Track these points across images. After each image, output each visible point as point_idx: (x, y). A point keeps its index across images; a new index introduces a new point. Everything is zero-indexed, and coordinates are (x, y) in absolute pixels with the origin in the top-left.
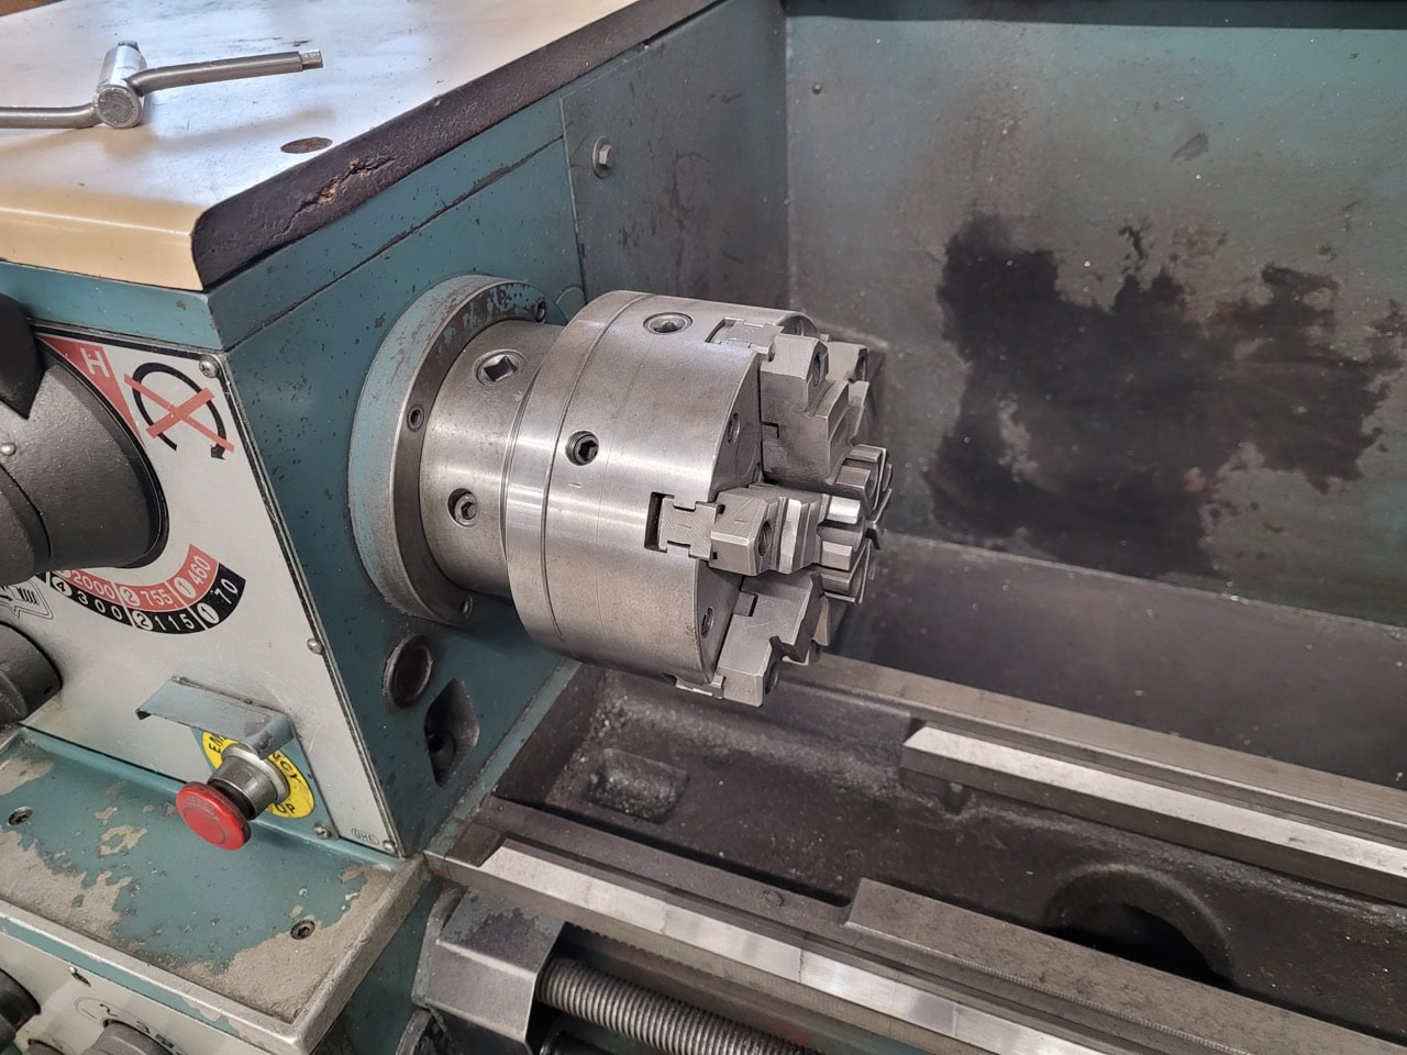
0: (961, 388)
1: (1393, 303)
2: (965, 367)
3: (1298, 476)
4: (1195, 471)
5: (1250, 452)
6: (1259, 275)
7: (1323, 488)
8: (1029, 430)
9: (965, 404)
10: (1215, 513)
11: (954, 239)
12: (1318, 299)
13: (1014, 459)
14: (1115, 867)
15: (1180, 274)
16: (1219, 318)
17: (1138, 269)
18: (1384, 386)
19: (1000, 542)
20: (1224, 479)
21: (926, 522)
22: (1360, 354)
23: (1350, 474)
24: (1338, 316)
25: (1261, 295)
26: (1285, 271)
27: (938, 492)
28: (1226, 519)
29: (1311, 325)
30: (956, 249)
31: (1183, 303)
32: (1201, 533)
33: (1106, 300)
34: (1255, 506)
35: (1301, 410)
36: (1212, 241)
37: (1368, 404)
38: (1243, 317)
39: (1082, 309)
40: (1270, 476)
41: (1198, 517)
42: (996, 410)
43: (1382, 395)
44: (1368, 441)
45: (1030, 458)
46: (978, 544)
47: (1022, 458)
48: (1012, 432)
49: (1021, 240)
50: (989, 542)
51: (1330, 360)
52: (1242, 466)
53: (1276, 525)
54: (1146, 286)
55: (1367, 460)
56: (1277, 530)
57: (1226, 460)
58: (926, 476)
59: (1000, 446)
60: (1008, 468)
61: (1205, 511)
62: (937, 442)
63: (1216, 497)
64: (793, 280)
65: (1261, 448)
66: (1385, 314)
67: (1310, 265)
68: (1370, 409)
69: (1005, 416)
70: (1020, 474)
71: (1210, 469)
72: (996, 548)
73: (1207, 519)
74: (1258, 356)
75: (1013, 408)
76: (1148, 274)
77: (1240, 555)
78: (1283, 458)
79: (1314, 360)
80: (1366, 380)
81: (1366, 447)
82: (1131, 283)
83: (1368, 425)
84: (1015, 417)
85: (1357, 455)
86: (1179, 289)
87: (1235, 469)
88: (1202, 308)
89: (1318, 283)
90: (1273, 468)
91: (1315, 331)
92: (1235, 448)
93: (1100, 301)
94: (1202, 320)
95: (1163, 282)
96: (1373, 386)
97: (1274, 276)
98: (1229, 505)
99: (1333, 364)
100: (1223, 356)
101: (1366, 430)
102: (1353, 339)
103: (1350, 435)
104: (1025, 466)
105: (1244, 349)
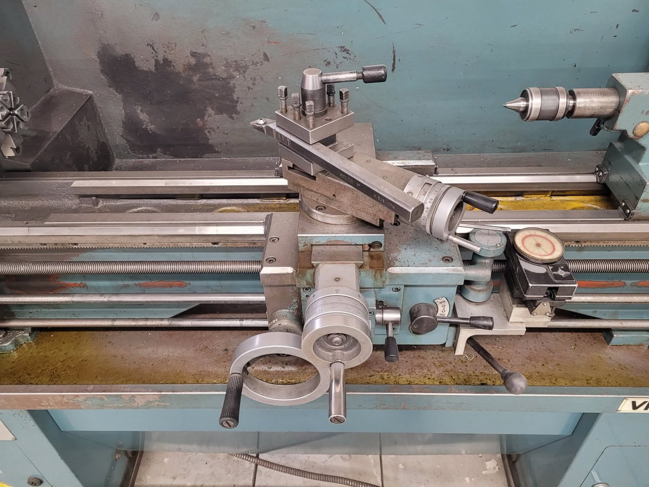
0: (122, 104)
1: (226, 59)
2: (119, 96)
3: (225, 115)
4: (199, 119)
5: (210, 111)
6: (190, 55)
7: (232, 118)
8: (147, 114)
9: (125, 109)
10: (209, 132)
11: (98, 53)
12: (207, 60)
13: (147, 126)
15: (170, 57)
16: (185, 70)
17: (157, 57)
19: (154, 155)
20: (207, 120)
21: (129, 153)
22: (225, 76)
23: (237, 113)
24: (214, 64)
25: (193, 61)
26: (196, 53)
27: (128, 141)
28: (213, 133)
29: (208, 68)
30: (100, 55)
31: (173, 66)
32: (208, 139)
33: (153, 69)
34: (218, 127)
35: (217, 95)
36: (173, 46)
37: (232, 90)
38: (191, 68)
39: (146, 72)
40: (218, 117)
41: (205, 134)
42: (135, 109)
43: (235, 87)
44: (237, 102)
45: (152, 124)
46: (148, 157)
47: (149, 124)
48: (143, 117)
49: (119, 51)
50: (151, 156)
51: (218, 79)
52: (210, 116)
53: (226, 132)
54: (162, 62)
55: (239, 107)
56: (227, 134)
57: (205, 114)
58: (122, 136)
59: (141, 122)
60: (146, 129)
61: (206, 131)
62: (121, 124)
63: (207, 127)
64: (51, 73)
65: (212, 109)
66: (225, 62)
67: (201, 50)
68: (234, 92)
69: (139, 111)
70: (151, 130)
71: (202, 118)
72: (154, 158)
73: (208, 134)
74: (200, 80)
75: (140, 108)
76: (160, 58)
77: (221, 144)
78: (220, 111)
79: (213, 79)
80: (229, 83)
81: (237, 103)
82: (157, 61)
83: (235, 96)
84: (141, 111)
85: (236, 106)
86: (171, 62)
87: (208, 117)
88: (179, 67)
89: (205, 55)
90: (218, 114)
91: (210, 70)
92: (206, 110)
93: (151, 68)
94: (181, 71)
95: (166, 60)
96: (231, 85)
97: (193, 54)
98: (211, 129)
99: (219, 80)
100: (191, 81)
101: (235, 98)
102: (221, 71)
103: (232, 100)
104: (151, 127)
105: (195, 78)
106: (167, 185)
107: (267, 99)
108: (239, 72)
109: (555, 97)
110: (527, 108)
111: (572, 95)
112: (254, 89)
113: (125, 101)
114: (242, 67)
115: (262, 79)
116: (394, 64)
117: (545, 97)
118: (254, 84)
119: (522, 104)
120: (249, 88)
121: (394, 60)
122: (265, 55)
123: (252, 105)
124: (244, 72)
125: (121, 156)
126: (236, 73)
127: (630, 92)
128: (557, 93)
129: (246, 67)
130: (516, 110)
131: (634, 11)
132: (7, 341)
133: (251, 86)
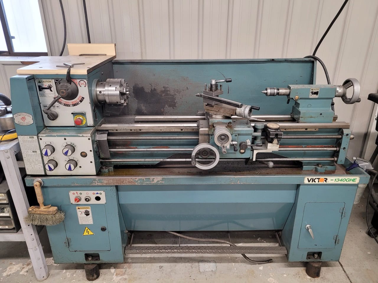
0: (137, 103)
1: (174, 89)
2: (137, 101)
5: (166, 106)
7: (174, 109)
9: (137, 105)
11: (133, 86)
12: (168, 89)
13: (144, 111)
15: (156, 88)
18: (176, 97)
23: (176, 107)
24: (170, 90)
25: (163, 89)
28: (166, 114)
30: (134, 87)
33: (150, 91)
34: (168, 112)
35: (170, 101)
36: (158, 84)
37: (175, 99)
38: (162, 92)
39: (147, 93)
40: (169, 108)
42: (141, 105)
44: (176, 103)
45: (146, 111)
48: (143, 108)
49: (140, 86)
52: (166, 108)
54: (153, 90)
55: (177, 105)
59: (142, 110)
61: (164, 113)
62: (135, 110)
67: (167, 86)
70: (145, 113)
71: (163, 109)
74: (164, 96)
75: (143, 105)
76: (153, 88)
78: (170, 106)
79: (169, 95)
80: (174, 97)
82: (152, 89)
83: (176, 101)
84: (143, 106)
86: (156, 90)
88: (158, 91)
89: (167, 87)
91: (169, 92)
92: (165, 106)
94: (159, 92)
95: (154, 89)
97: (164, 87)
98: (166, 112)
99: (171, 95)
100: (161, 96)
101: (176, 102)
102: (172, 93)
103: (174, 102)
105: (163, 95)
107: (186, 102)
109: (274, 90)
110: (267, 92)
111: (278, 89)
114: (179, 91)
115: (185, 95)
116: (229, 91)
117: (271, 90)
118: (182, 97)
119: (266, 92)
121: (229, 90)
122: (187, 88)
123: (181, 104)
124: (180, 93)
126: (177, 93)
127: (292, 88)
128: (274, 89)
129: (181, 91)
130: (264, 93)
131: (301, 76)
132: (107, 169)
133: (181, 98)
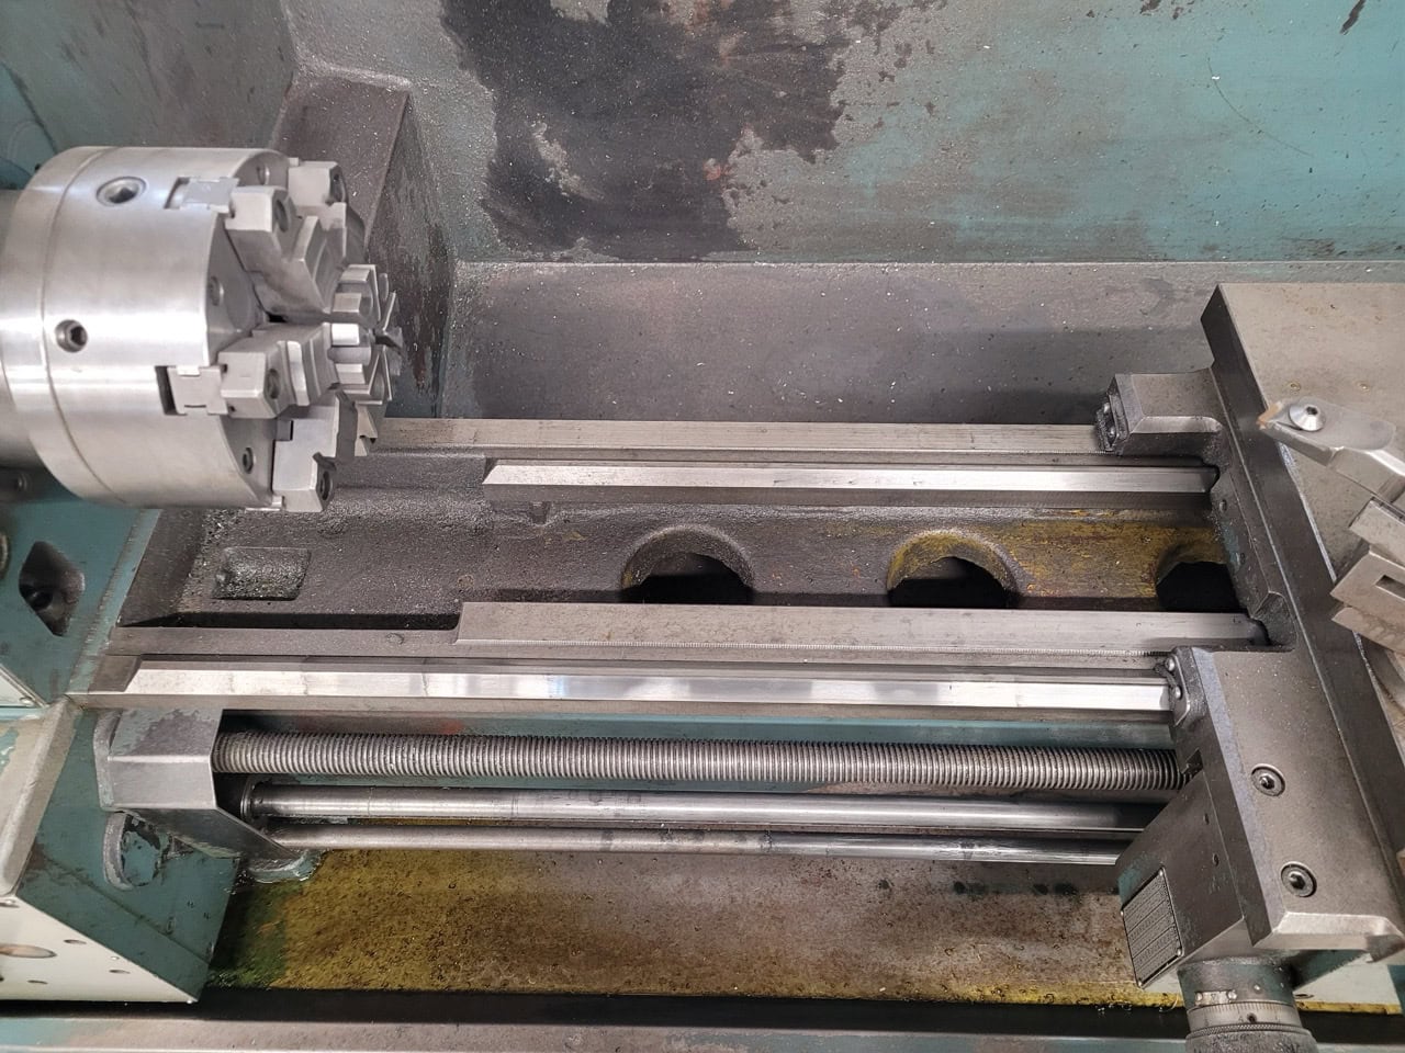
0: (492, 116)
2: (489, 94)
3: (791, 152)
4: (711, 161)
5: (750, 138)
7: (812, 159)
8: (564, 146)
9: (499, 129)
10: (734, 195)
13: (558, 176)
14: (668, 530)
16: (699, 20)
18: (841, 63)
19: (565, 253)
20: (735, 165)
21: (495, 247)
22: (818, 37)
23: (830, 144)
27: (498, 217)
28: (744, 199)
29: (774, 15)
31: (666, 8)
32: (727, 214)
33: (600, 14)
34: (763, 184)
35: (782, 94)
37: (831, 81)
38: (719, 15)
39: (580, 24)
40: (768, 155)
41: (722, 201)
42: (530, 132)
43: (841, 72)
44: (837, 114)
45: (572, 172)
46: (548, 259)
47: (565, 173)
48: (551, 152)
50: (556, 255)
51: (795, 46)
52: (747, 151)
53: (783, 197)
55: (840, 129)
56: (785, 202)
57: (734, 148)
58: (483, 204)
59: (544, 167)
60: (553, 187)
61: (726, 195)
62: (484, 172)
63: (732, 181)
64: (292, 26)
65: (758, 132)
68: (834, 85)
69: (539, 137)
70: (567, 189)
71: (722, 158)
72: (563, 259)
73: (730, 201)
74: (738, 50)
75: (545, 127)
77: (760, 228)
78: (777, 139)
79: (781, 48)
80: (825, 60)
81: (836, 118)
83: (834, 100)
84: (548, 136)
85: (831, 127)
87: (739, 156)
88: (683, 10)
90: (771, 148)
91: (779, 21)
92: (739, 135)
93: (594, 14)
94: (687, 23)
96: (832, 65)
98: (743, 186)
99: (797, 49)
100: (710, 52)
101: (834, 104)
102: (809, 24)
103: (823, 110)
104: (570, 181)
105: (726, 45)
106: (778, 485)
107: (930, 107)
108: (867, 27)
112: (896, 80)
113: (502, 108)
114: (878, 14)
115: (931, 50)
116: (1356, 8)
118: (901, 64)
120: (883, 75)
123: (880, 124)
124: (881, 27)
125: (472, 255)
126: (855, 34)
129: (892, 13)
133: (892, 69)
